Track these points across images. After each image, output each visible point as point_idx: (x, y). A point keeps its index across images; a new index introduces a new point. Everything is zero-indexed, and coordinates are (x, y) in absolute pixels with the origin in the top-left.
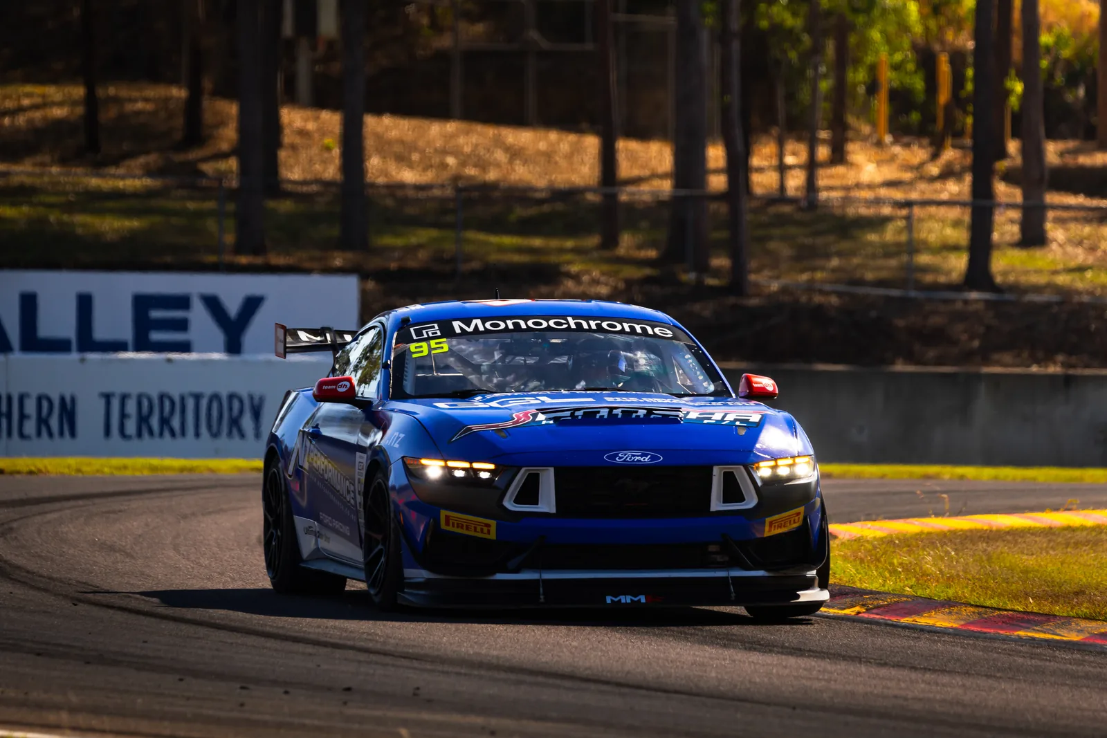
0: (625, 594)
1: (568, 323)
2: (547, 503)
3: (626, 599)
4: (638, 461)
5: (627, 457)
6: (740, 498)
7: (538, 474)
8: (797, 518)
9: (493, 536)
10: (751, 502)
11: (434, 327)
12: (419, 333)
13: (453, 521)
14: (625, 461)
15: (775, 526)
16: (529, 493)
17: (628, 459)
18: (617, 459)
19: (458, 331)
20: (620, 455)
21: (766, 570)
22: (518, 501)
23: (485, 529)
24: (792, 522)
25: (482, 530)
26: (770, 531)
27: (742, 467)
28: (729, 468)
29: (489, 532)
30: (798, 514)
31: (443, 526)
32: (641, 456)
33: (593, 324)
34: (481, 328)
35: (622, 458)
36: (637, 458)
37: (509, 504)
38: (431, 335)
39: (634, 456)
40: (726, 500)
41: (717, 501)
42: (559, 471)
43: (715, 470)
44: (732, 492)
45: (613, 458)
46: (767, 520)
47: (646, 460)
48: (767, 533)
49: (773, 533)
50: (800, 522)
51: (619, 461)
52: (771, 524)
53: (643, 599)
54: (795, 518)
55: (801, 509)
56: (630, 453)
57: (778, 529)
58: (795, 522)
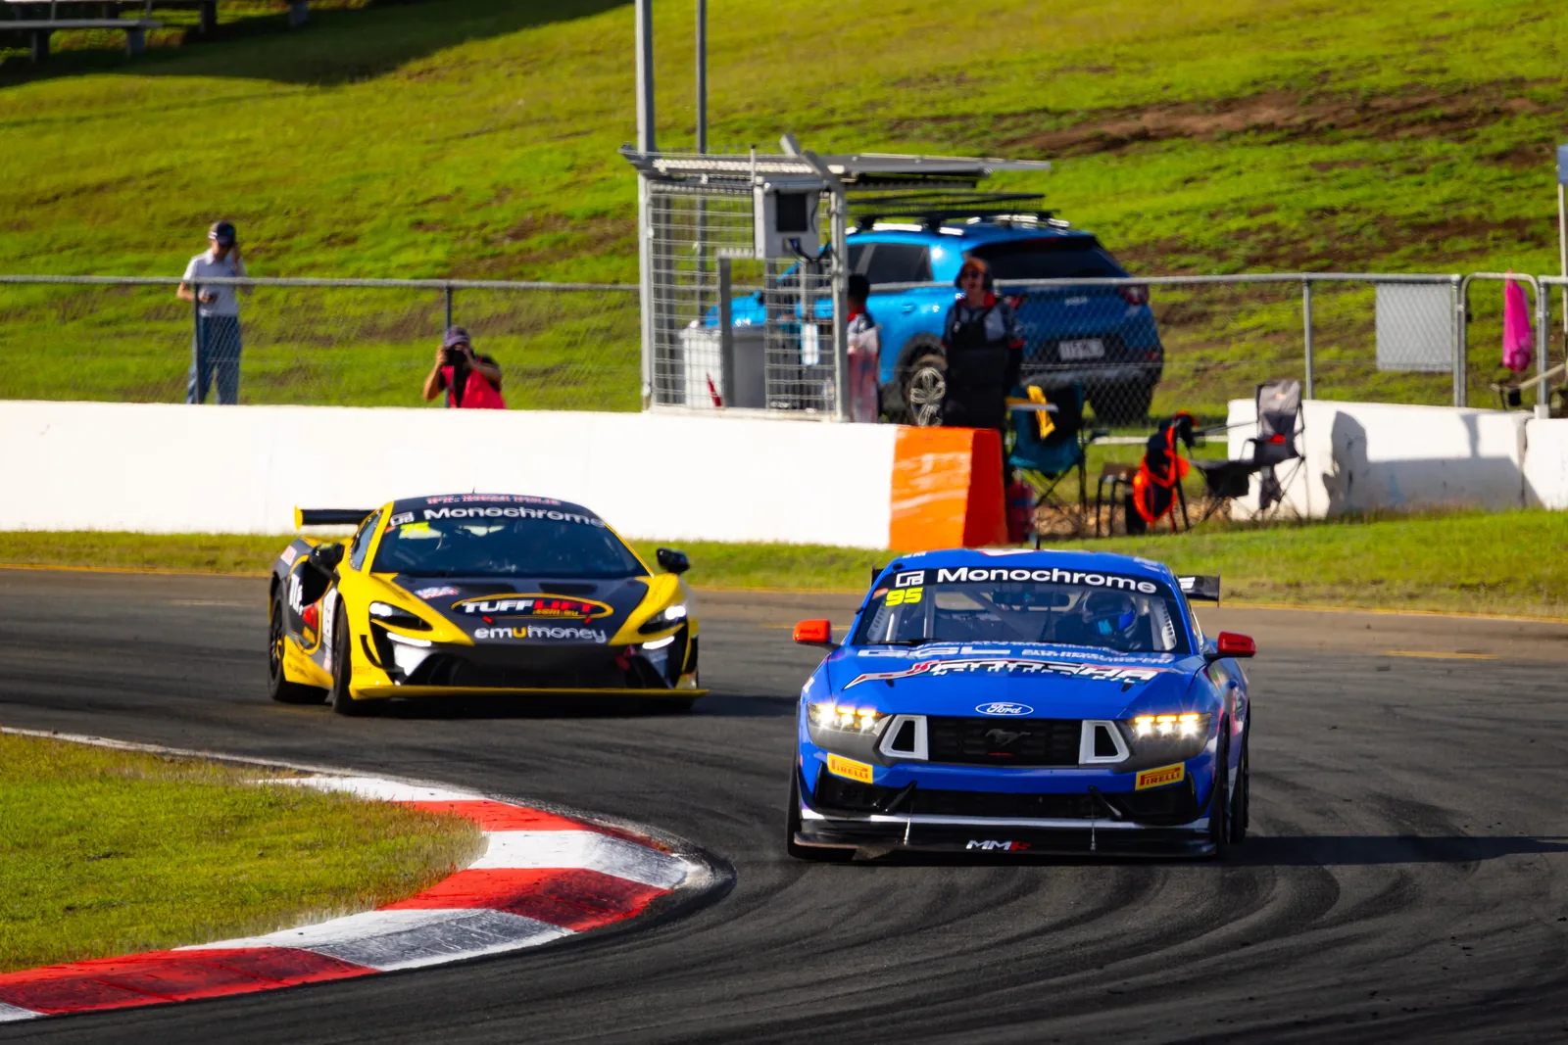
0: (991, 839)
2: (921, 750)
3: (988, 845)
5: (998, 709)
6: (1113, 752)
7: (913, 722)
9: (870, 780)
10: (1123, 755)
11: (920, 575)
12: (904, 580)
13: (841, 766)
14: (995, 712)
15: (1145, 780)
16: (905, 740)
17: (999, 711)
18: (988, 710)
19: (940, 579)
20: (992, 706)
21: (1136, 822)
22: (896, 746)
23: (865, 774)
24: (1170, 776)
25: (862, 774)
26: (1142, 783)
27: (1112, 724)
28: (1101, 723)
29: (867, 778)
30: (1178, 769)
32: (1012, 708)
33: (1076, 577)
34: (964, 578)
35: (993, 709)
36: (1007, 710)
37: (886, 750)
38: (913, 582)
39: (1005, 707)
40: (1098, 752)
41: (1087, 754)
42: (931, 720)
43: (1084, 723)
44: (1104, 746)
45: (984, 709)
46: (1139, 774)
47: (1016, 712)
48: (1138, 787)
49: (1146, 786)
50: (1181, 778)
51: (989, 712)
52: (1143, 777)
53: (1007, 845)
54: (1175, 773)
55: (1182, 765)
56: (1002, 705)
57: (1152, 783)
58: (1173, 777)
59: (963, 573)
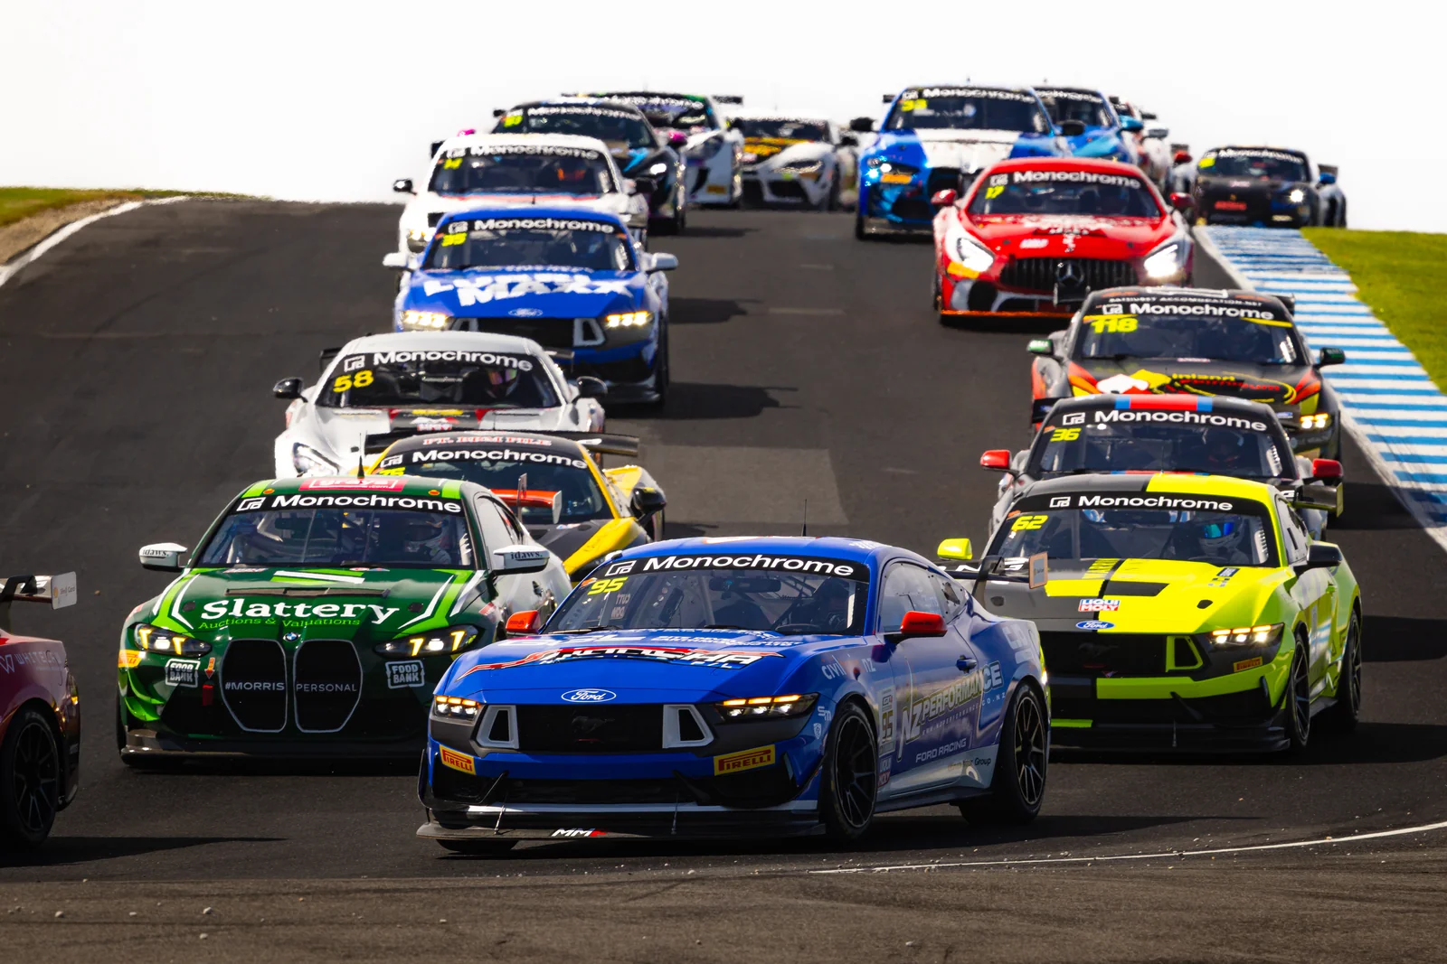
2: (513, 743)
3: (571, 833)
4: (590, 699)
5: (584, 696)
6: (700, 736)
7: (507, 712)
8: (765, 757)
9: (473, 772)
10: (708, 739)
14: (578, 699)
15: (725, 764)
16: (500, 729)
17: (582, 698)
18: (572, 698)
20: (577, 694)
22: (492, 735)
23: (468, 765)
24: (758, 759)
25: (466, 765)
26: (721, 768)
28: (684, 708)
29: (470, 768)
30: (768, 751)
31: (444, 763)
35: (577, 696)
36: (591, 696)
37: (483, 739)
39: (589, 694)
40: (683, 738)
41: (671, 737)
42: (521, 709)
43: (666, 707)
44: (688, 729)
45: (569, 696)
46: (717, 759)
47: (599, 698)
48: (717, 772)
49: (726, 771)
50: (773, 761)
52: (722, 762)
53: (589, 833)
54: (764, 756)
55: (773, 747)
56: (586, 691)
57: (734, 767)
58: (761, 760)
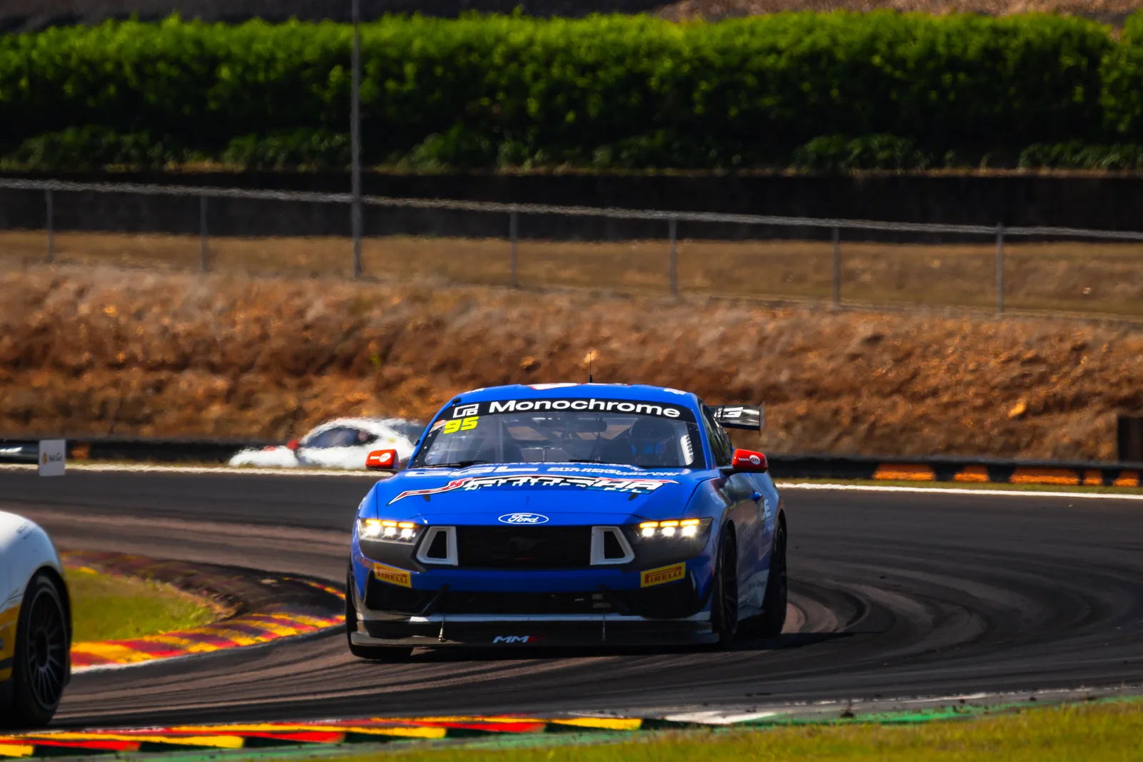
0: (513, 634)
1: (588, 405)
2: (452, 559)
3: (510, 640)
4: (526, 522)
5: (519, 518)
6: (621, 555)
7: (445, 533)
8: (677, 573)
9: (409, 585)
10: (629, 557)
11: (474, 407)
12: (460, 412)
13: (384, 571)
14: (515, 522)
15: (649, 578)
16: (438, 548)
17: (518, 521)
18: (509, 520)
19: (492, 410)
20: (513, 517)
21: (642, 615)
22: (431, 553)
23: (405, 579)
24: (672, 574)
25: (402, 579)
26: (647, 581)
27: (618, 528)
28: (609, 529)
29: (406, 582)
30: (680, 568)
31: (378, 578)
32: (530, 518)
33: (610, 406)
34: (511, 409)
35: (512, 519)
36: (526, 519)
37: (423, 557)
38: (468, 414)
39: (524, 517)
40: (607, 556)
41: (597, 557)
42: (461, 530)
43: (594, 530)
44: (612, 548)
45: (506, 519)
46: (643, 574)
47: (534, 521)
48: (643, 584)
49: (650, 584)
50: (682, 576)
51: (510, 521)
52: (647, 577)
53: (525, 639)
54: (675, 572)
55: (683, 565)
56: (521, 515)
57: (656, 580)
58: (675, 575)
59: (511, 405)
